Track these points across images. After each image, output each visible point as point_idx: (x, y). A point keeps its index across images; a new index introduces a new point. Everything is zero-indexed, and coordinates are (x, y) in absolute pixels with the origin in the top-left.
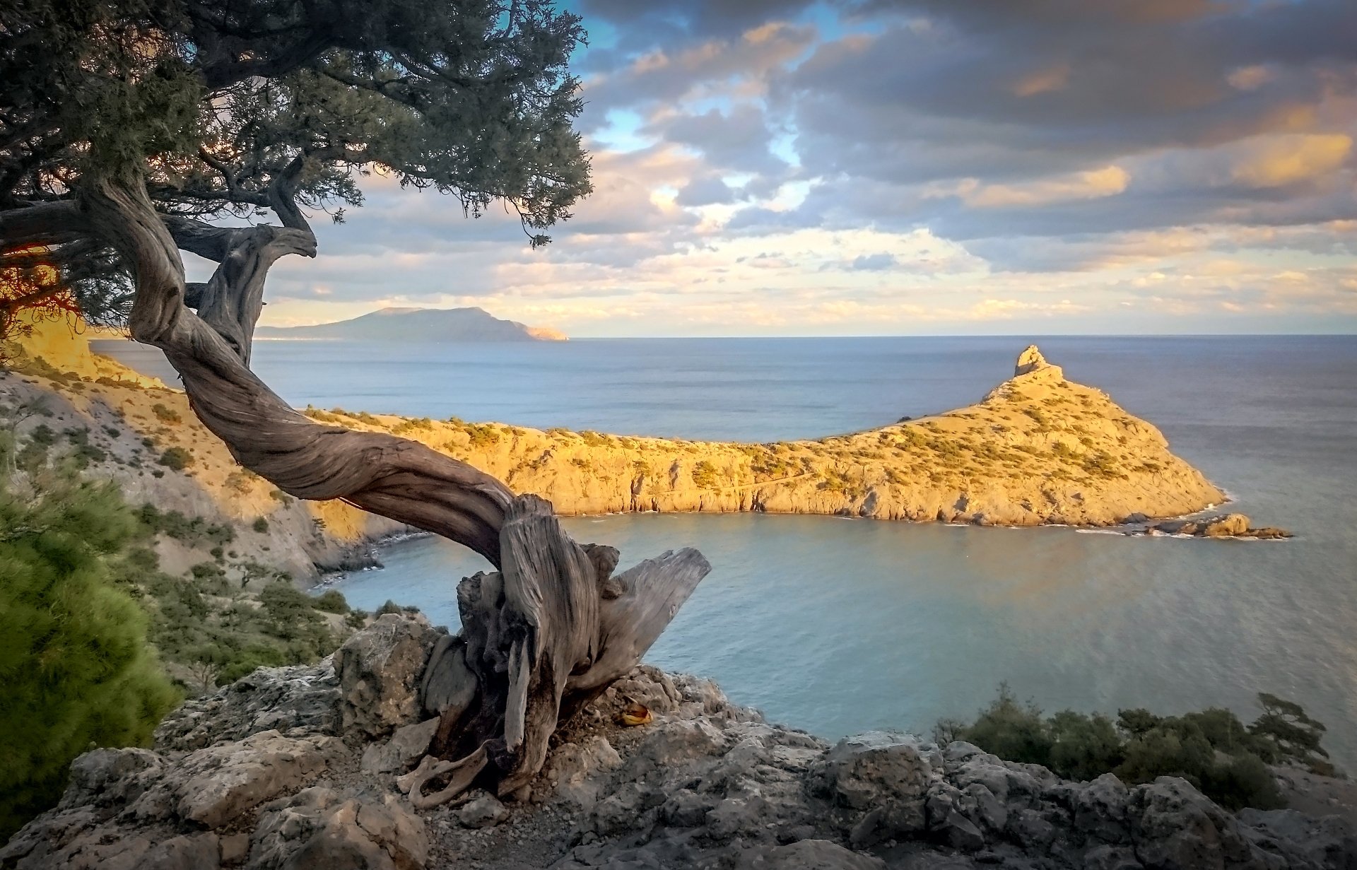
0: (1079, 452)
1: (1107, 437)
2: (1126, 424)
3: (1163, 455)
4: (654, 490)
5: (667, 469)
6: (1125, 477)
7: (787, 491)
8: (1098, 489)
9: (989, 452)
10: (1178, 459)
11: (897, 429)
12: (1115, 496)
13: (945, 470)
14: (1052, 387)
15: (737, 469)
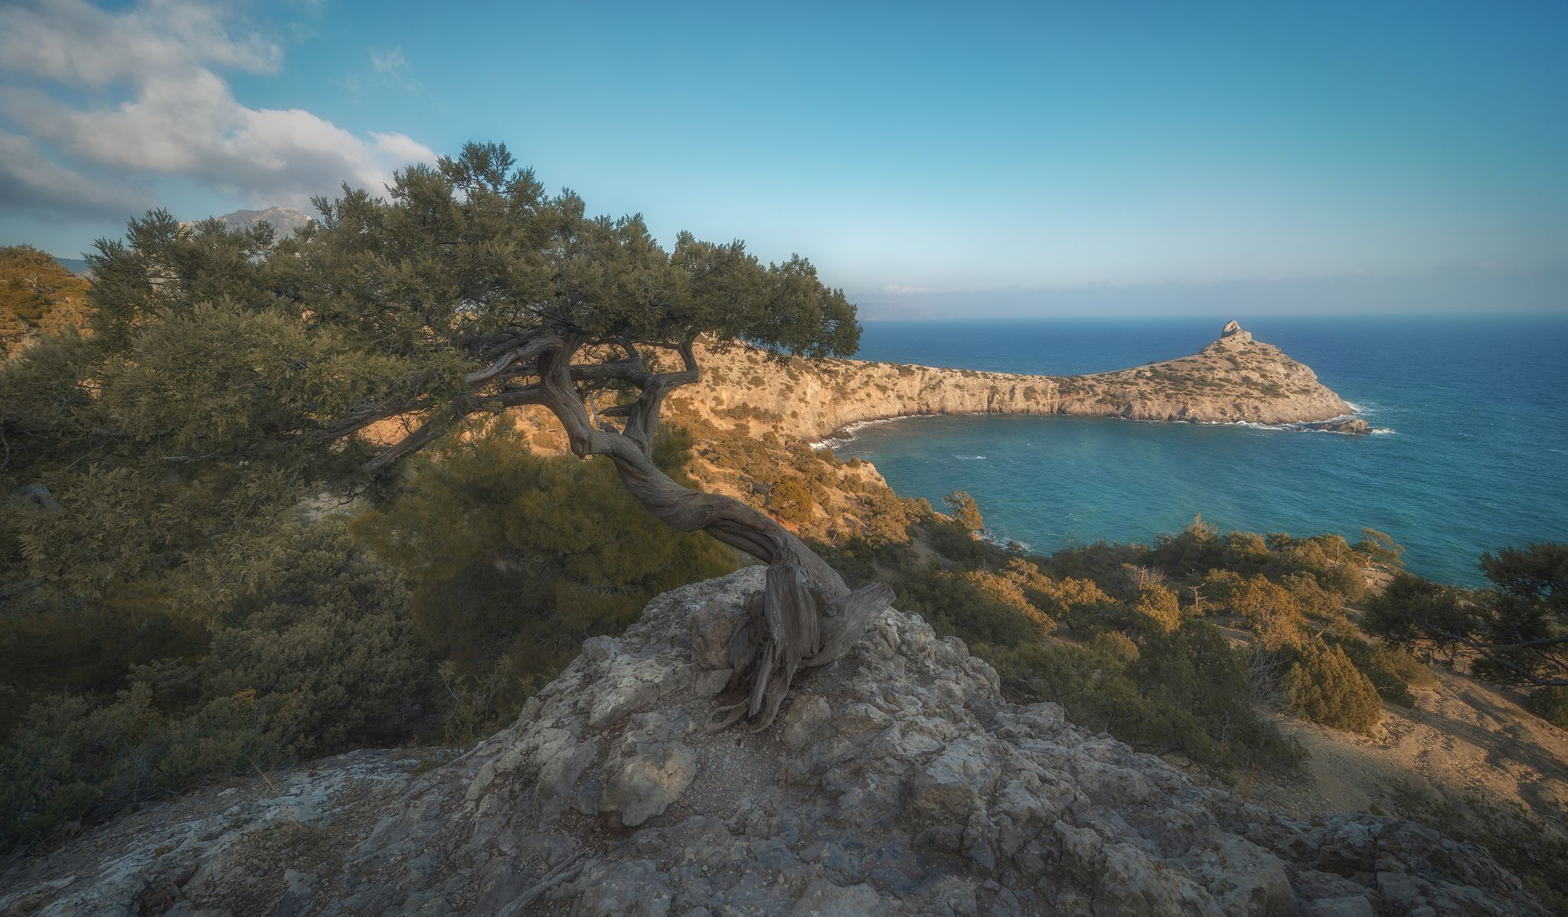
0: (1259, 381)
1: (1278, 373)
2: (1291, 366)
3: (1313, 384)
4: (1002, 402)
5: (1008, 390)
6: (1288, 397)
7: (1079, 403)
8: (1270, 403)
9: (1202, 382)
10: (1323, 387)
11: (1147, 368)
12: (1280, 407)
13: (1175, 392)
14: (1245, 344)
15: (1049, 391)
